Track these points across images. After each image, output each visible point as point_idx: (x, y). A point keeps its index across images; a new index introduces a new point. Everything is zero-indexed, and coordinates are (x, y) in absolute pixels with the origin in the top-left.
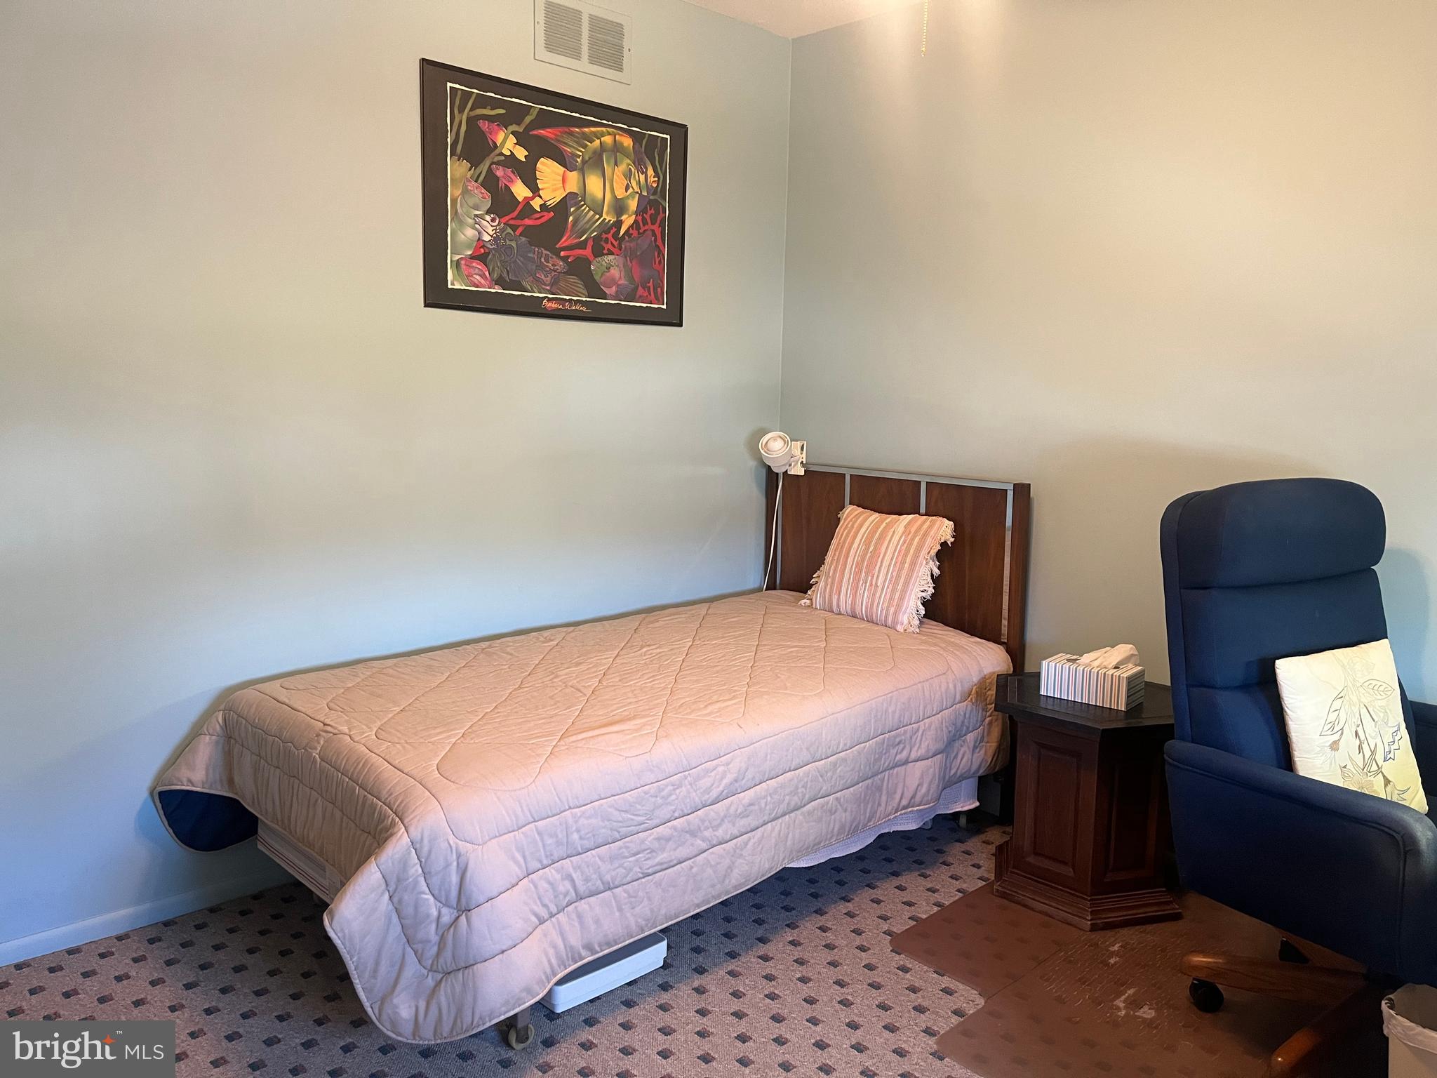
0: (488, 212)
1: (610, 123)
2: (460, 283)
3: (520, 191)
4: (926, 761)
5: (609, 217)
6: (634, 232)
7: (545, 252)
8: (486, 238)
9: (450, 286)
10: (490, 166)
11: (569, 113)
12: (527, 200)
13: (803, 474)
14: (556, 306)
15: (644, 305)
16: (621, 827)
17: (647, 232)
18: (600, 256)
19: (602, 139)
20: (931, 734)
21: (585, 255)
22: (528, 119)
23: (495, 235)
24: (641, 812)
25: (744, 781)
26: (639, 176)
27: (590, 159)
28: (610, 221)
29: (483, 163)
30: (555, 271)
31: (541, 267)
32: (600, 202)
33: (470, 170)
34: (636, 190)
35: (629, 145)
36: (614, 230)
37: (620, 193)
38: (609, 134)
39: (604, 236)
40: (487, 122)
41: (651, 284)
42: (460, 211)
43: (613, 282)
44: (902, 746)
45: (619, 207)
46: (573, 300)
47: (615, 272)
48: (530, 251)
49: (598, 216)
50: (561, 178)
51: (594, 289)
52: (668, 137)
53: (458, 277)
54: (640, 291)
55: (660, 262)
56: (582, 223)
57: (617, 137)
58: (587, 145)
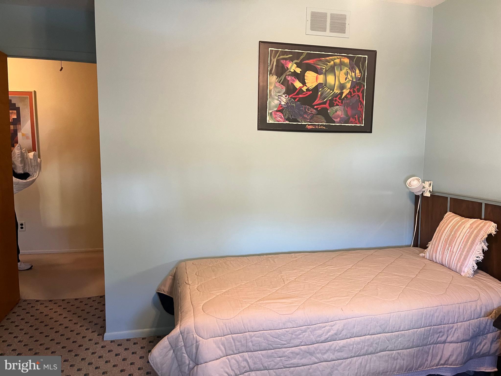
0: (284, 94)
1: (339, 54)
2: (272, 120)
3: (298, 84)
4: (456, 344)
5: (337, 91)
6: (349, 96)
7: (308, 107)
8: (283, 103)
9: (268, 122)
10: (285, 76)
11: (320, 53)
12: (300, 88)
13: (430, 196)
14: (312, 127)
15: (353, 125)
16: (273, 344)
17: (356, 96)
18: (332, 107)
19: (335, 61)
20: (462, 330)
21: (325, 107)
22: (302, 57)
23: (286, 102)
24: (284, 340)
25: (340, 335)
26: (352, 74)
27: (329, 69)
28: (337, 92)
29: (283, 75)
30: (312, 114)
31: (306, 113)
32: (333, 86)
33: (277, 79)
34: (350, 79)
35: (347, 62)
36: (339, 96)
37: (343, 81)
38: (338, 58)
39: (334, 99)
40: (284, 60)
41: (356, 116)
42: (272, 94)
43: (338, 116)
44: (441, 334)
45: (342, 87)
46: (320, 124)
47: (339, 113)
48: (301, 107)
49: (332, 91)
50: (316, 78)
51: (329, 119)
52: (367, 56)
53: (271, 119)
54: (351, 119)
55: (361, 107)
56: (325, 94)
57: (342, 59)
58: (328, 64)
